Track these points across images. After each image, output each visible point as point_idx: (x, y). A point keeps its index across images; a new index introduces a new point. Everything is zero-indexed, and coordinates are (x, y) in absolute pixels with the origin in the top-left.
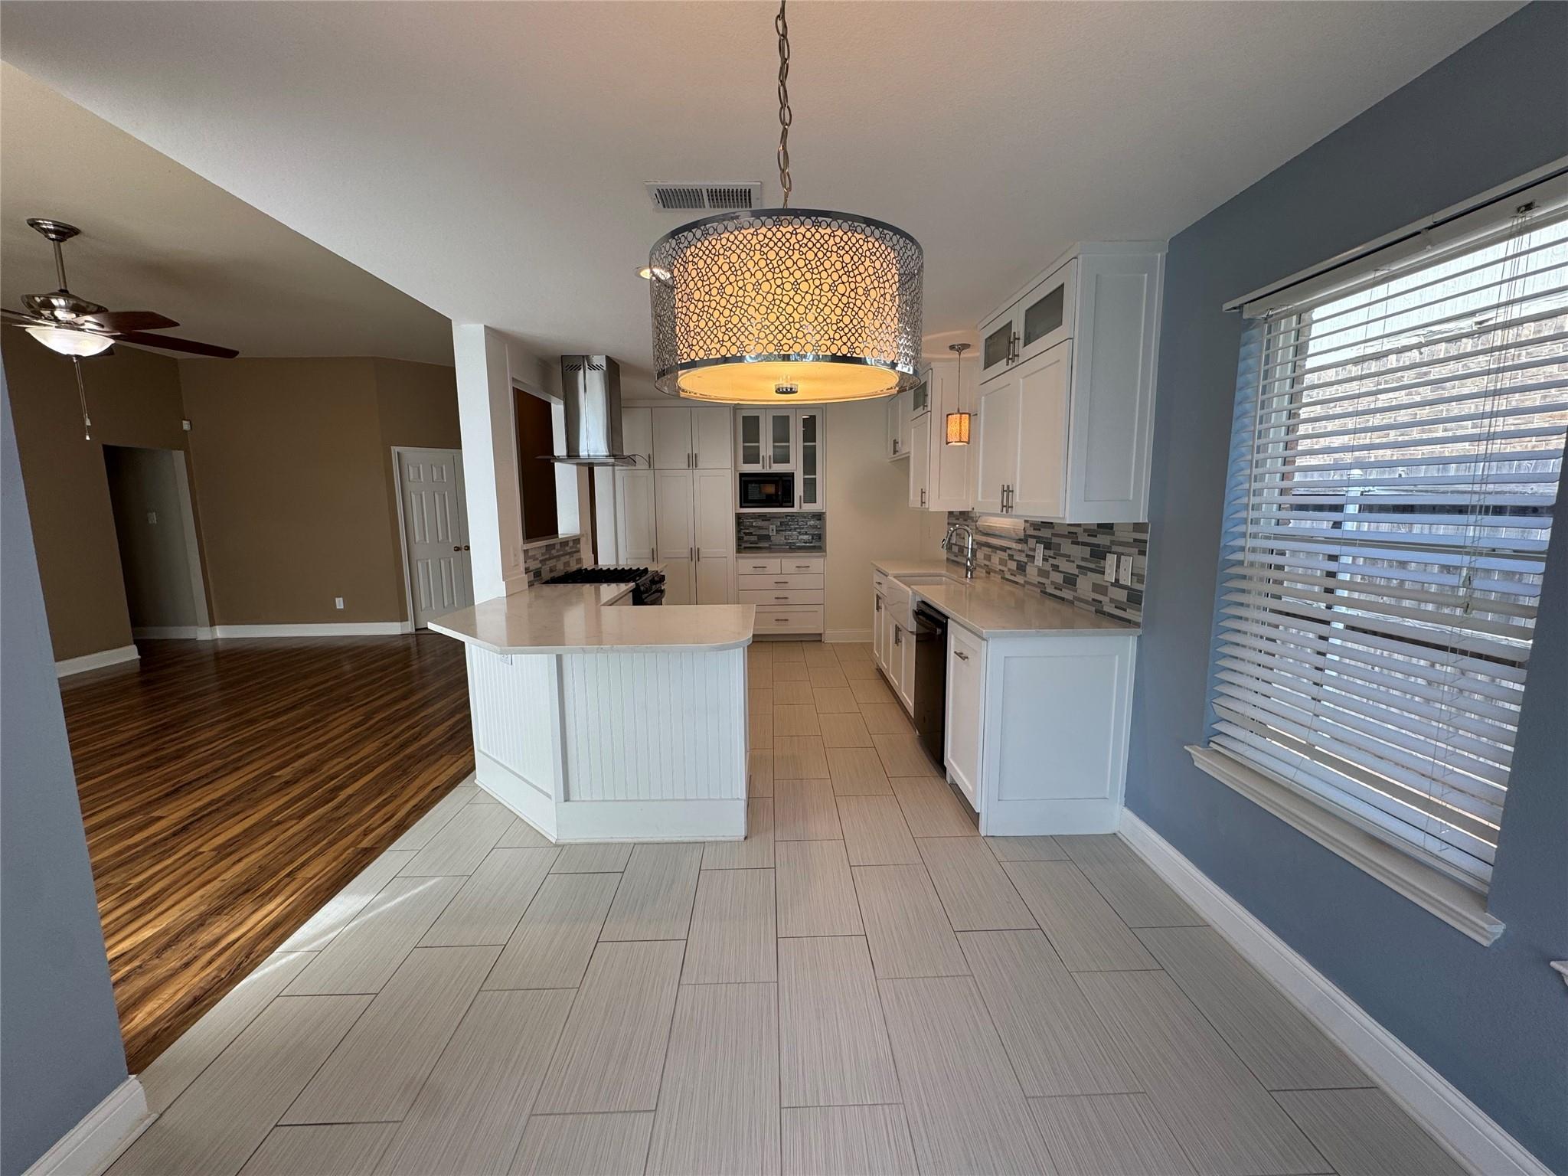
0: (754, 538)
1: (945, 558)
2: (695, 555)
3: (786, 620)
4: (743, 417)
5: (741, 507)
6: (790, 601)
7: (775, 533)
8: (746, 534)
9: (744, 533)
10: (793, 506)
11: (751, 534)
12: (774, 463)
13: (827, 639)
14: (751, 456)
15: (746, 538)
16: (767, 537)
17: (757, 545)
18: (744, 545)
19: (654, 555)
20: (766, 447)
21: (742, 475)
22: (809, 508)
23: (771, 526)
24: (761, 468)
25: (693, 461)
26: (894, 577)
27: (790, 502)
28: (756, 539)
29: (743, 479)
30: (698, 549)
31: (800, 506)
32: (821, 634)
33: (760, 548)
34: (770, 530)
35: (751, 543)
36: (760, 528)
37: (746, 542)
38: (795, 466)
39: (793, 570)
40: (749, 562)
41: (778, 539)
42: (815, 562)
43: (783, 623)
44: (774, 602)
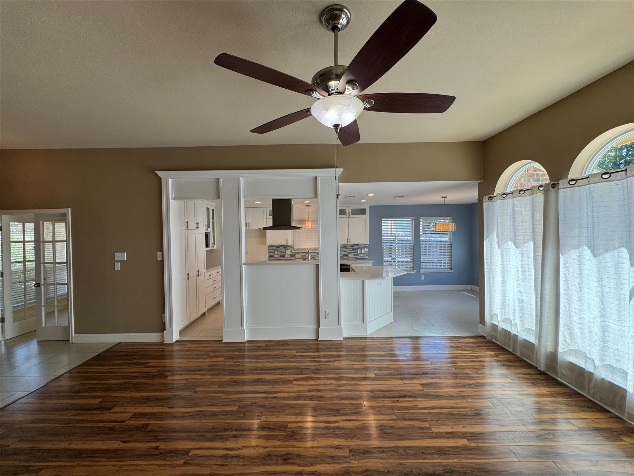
1: (268, 260)
2: (199, 273)
3: (216, 297)
6: (216, 288)
10: (210, 247)
12: (207, 228)
25: (198, 226)
38: (211, 230)
39: (216, 274)
40: (208, 273)
42: (220, 270)
43: (215, 299)
44: (214, 290)
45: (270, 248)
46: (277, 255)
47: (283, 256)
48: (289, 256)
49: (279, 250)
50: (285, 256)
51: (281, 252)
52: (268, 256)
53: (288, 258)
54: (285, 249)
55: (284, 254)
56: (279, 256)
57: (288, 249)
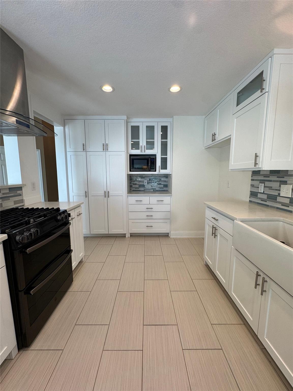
0: (137, 186)
1: (249, 201)
2: (107, 194)
3: (151, 226)
4: (131, 126)
5: (130, 171)
6: (153, 217)
7: (147, 184)
8: (134, 184)
9: (133, 184)
10: (155, 171)
11: (136, 184)
12: (146, 149)
13: (172, 236)
14: (136, 145)
15: (133, 186)
16: (143, 186)
17: (139, 189)
18: (132, 189)
19: (86, 194)
20: (143, 141)
21: (130, 155)
22: (163, 172)
23: (145, 181)
24: (140, 152)
25: (105, 147)
26: (241, 221)
27: (154, 169)
28: (138, 187)
29: (131, 157)
30: (108, 191)
31: (159, 171)
32: (168, 233)
33: (140, 190)
34: (145, 183)
35: (135, 188)
36: (140, 181)
37: (133, 188)
38: (157, 151)
39: (156, 202)
40: (134, 198)
41: (148, 186)
42: (166, 199)
43: (150, 228)
44: (147, 218)
45: (253, 178)
46: (263, 193)
47: (273, 198)
48: (287, 201)
49: (267, 184)
50: (279, 199)
51: (270, 188)
52: (249, 193)
53: (283, 204)
54: (281, 181)
55: (276, 193)
56: (265, 197)
57: (285, 183)
